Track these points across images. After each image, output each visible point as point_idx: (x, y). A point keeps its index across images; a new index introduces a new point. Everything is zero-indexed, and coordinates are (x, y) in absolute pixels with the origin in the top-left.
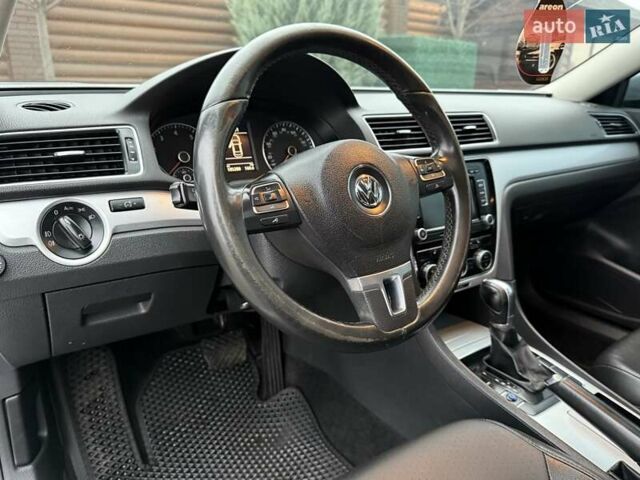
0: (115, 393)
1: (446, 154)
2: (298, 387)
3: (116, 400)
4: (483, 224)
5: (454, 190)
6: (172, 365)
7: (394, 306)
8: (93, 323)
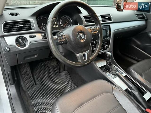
0: (29, 71)
1: (98, 28)
2: (67, 71)
3: (29, 72)
4: (107, 39)
5: (100, 35)
6: (41, 65)
7: (85, 59)
8: (26, 59)
